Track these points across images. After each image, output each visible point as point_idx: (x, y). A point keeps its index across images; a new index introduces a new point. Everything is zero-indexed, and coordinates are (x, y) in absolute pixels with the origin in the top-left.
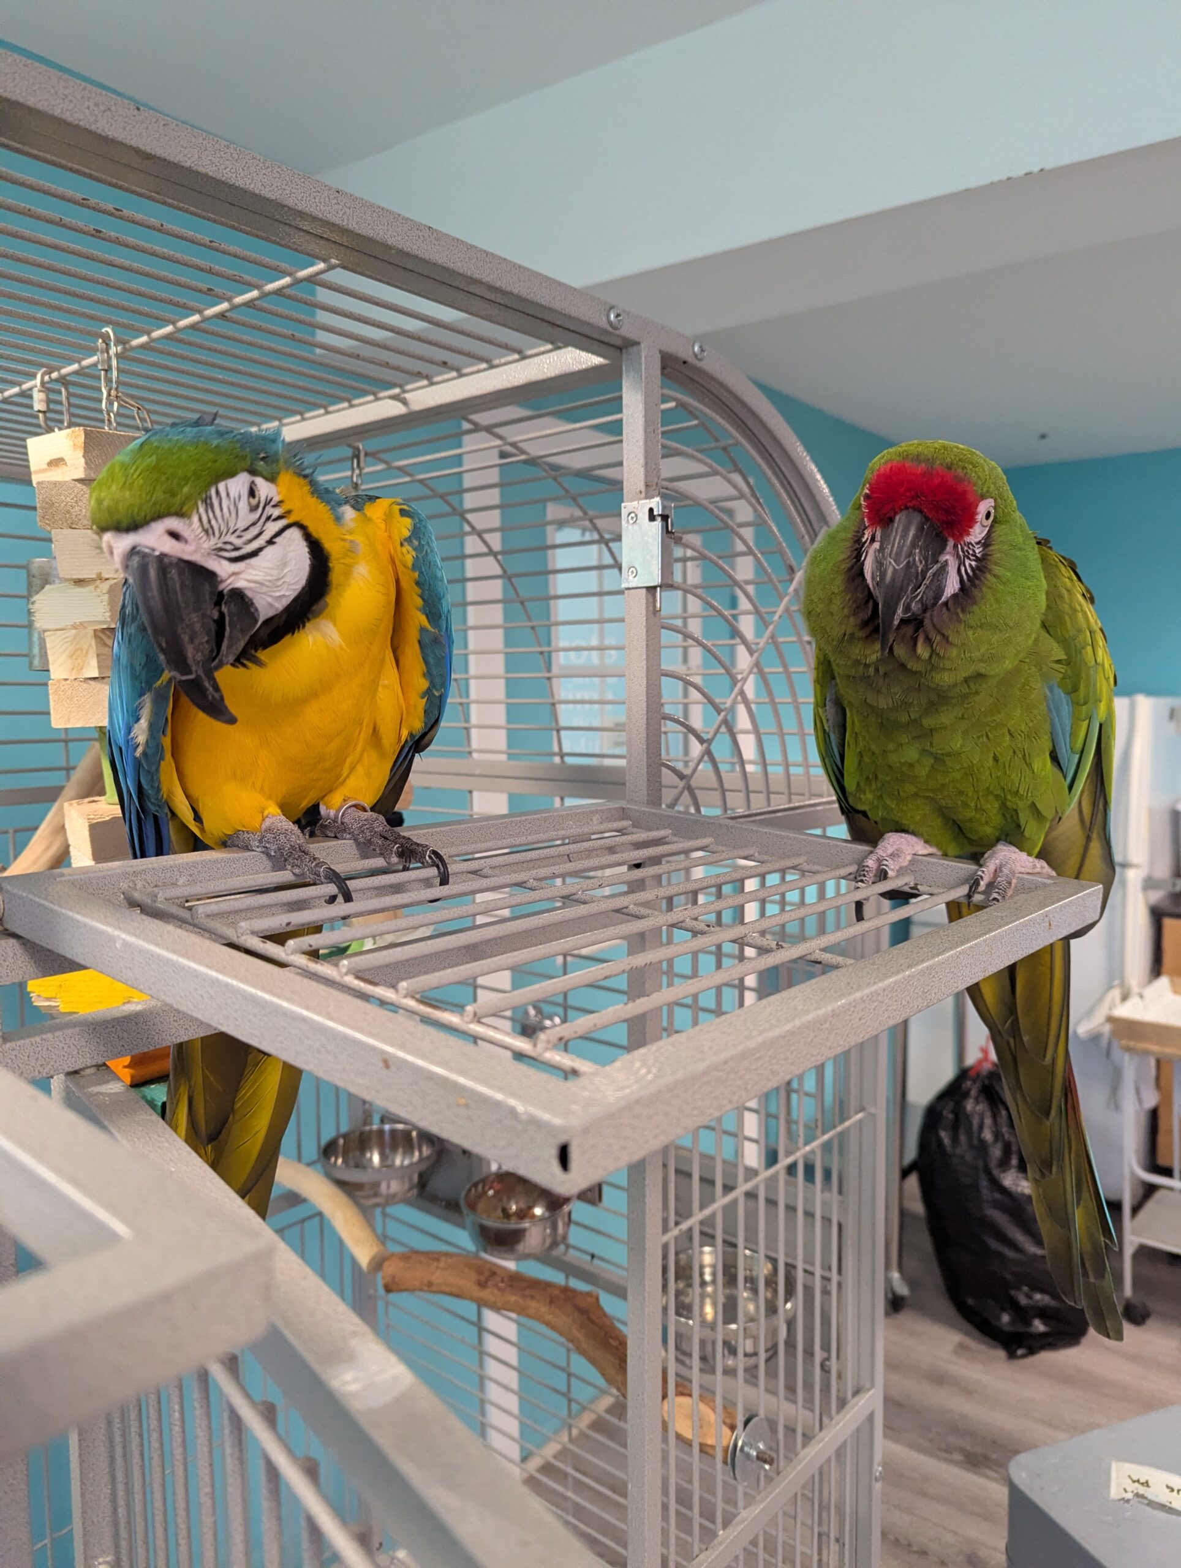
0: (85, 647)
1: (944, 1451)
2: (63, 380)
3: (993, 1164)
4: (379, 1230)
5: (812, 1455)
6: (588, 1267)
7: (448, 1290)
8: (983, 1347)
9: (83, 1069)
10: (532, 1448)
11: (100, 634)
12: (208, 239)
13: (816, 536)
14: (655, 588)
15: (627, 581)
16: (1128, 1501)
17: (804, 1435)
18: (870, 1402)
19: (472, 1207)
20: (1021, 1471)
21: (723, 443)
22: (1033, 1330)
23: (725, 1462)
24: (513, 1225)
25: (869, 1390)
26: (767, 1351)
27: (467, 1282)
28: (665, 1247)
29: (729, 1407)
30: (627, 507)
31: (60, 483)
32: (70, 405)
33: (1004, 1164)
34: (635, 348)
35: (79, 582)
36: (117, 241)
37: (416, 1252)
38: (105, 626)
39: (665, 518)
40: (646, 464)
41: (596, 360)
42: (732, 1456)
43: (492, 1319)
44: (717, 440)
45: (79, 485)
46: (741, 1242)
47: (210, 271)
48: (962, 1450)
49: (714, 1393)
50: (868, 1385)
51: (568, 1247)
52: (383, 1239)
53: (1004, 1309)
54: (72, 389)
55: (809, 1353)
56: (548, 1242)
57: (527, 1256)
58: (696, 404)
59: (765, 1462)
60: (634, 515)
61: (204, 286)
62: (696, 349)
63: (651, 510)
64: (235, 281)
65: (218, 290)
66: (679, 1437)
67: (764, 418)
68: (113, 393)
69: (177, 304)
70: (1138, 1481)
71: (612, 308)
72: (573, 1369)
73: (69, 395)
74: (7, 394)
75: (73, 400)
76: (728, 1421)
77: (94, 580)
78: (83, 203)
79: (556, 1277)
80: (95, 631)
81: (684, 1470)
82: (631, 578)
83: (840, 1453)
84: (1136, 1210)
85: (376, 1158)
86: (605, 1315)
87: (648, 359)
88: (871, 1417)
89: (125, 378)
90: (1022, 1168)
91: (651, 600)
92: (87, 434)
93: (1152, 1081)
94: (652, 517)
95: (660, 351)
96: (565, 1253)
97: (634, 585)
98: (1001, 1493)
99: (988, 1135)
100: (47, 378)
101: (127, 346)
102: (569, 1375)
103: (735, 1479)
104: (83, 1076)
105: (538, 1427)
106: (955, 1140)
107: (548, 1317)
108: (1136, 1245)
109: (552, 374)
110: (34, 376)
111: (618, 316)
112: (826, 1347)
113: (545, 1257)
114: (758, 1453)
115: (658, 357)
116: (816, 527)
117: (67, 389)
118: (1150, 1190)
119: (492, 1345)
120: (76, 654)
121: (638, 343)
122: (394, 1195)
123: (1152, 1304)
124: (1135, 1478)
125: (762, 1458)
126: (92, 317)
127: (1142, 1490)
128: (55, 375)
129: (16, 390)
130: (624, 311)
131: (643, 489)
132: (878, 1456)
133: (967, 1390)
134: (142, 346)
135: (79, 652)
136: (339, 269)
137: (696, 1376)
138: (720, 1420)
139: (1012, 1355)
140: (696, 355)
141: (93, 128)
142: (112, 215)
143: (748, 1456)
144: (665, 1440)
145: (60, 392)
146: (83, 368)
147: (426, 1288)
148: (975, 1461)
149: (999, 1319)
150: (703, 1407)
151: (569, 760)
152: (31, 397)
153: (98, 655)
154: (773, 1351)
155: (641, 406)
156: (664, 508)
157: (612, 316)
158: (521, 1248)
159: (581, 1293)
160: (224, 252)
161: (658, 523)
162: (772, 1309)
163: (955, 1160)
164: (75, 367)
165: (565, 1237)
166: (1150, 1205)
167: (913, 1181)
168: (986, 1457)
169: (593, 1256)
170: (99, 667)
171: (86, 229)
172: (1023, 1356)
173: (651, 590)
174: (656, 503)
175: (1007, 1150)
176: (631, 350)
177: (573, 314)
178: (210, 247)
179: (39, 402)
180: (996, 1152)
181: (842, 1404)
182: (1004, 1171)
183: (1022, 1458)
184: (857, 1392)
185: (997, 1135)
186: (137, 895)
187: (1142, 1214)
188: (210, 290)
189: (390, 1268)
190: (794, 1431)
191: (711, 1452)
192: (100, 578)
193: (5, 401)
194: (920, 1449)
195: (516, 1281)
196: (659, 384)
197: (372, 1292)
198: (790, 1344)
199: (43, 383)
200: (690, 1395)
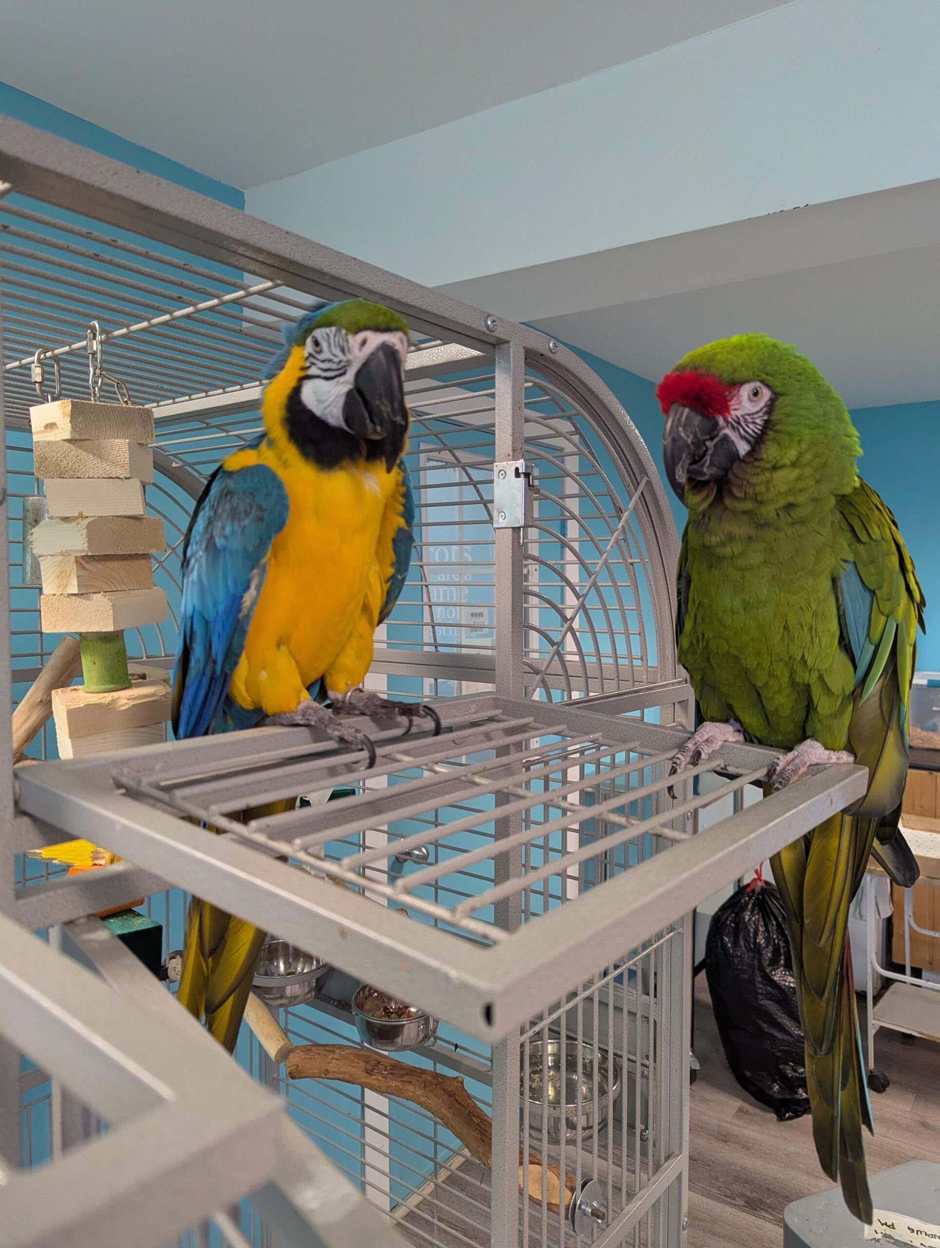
0: (69, 571)
1: (729, 1198)
2: (57, 359)
3: (766, 964)
4: (283, 1026)
5: (635, 1209)
6: (453, 1056)
7: (341, 1076)
8: (758, 1111)
9: (77, 919)
10: (400, 1201)
11: (82, 561)
12: (183, 263)
13: (638, 484)
14: (519, 528)
15: (498, 522)
16: (878, 1240)
17: (627, 1193)
18: (680, 1165)
19: (360, 1006)
20: (794, 1215)
21: (568, 414)
22: (798, 1096)
23: (567, 1218)
24: (393, 1022)
25: (678, 1155)
26: (599, 1124)
27: (357, 1071)
28: (522, 1046)
29: (570, 1175)
30: (498, 465)
31: (52, 442)
32: (60, 375)
33: (774, 962)
34: (506, 345)
35: (66, 519)
36: (110, 263)
37: (317, 1045)
38: (84, 554)
39: (527, 475)
40: (513, 433)
41: (476, 353)
42: (572, 1211)
43: (371, 1097)
44: (563, 411)
45: (67, 444)
46: (580, 1037)
47: (181, 285)
48: (742, 1196)
49: (558, 1161)
50: (677, 1152)
51: (436, 1038)
52: (286, 1032)
53: (774, 1081)
54: (62, 364)
55: (631, 1126)
56: (421, 1035)
57: (405, 1048)
58: (550, 386)
59: (598, 1217)
60: (503, 473)
61: (175, 295)
62: (551, 345)
63: (517, 469)
64: (201, 292)
65: (185, 298)
66: (531, 1198)
67: (601, 397)
68: (98, 371)
69: (153, 307)
70: (886, 1224)
71: (489, 316)
72: (439, 1139)
73: (60, 368)
74: (8, 366)
75: (62, 372)
76: (569, 1184)
77: (76, 518)
78: (88, 236)
79: (426, 1064)
80: (76, 557)
81: (535, 1223)
82: (501, 520)
83: (655, 1207)
84: (877, 998)
85: (282, 966)
86: (469, 1096)
87: (515, 353)
88: (679, 1178)
89: (106, 357)
90: (788, 966)
91: (516, 537)
92: (73, 404)
93: (888, 896)
94: (517, 474)
95: (524, 348)
96: (435, 1042)
97: (503, 526)
98: (778, 1233)
99: (761, 940)
100: (42, 356)
101: (110, 335)
102: (436, 1143)
103: (575, 1231)
104: (77, 925)
105: (403, 1183)
106: (736, 944)
107: (422, 1099)
108: (878, 1027)
109: (441, 362)
110: (33, 355)
111: (494, 321)
112: (645, 1122)
113: (421, 1049)
114: (592, 1210)
115: (522, 351)
116: (639, 478)
117: (58, 364)
118: (887, 983)
119: (371, 1117)
120: (62, 576)
121: (508, 342)
122: (296, 997)
123: (890, 1076)
124: (883, 1222)
125: (595, 1214)
126: (84, 315)
127: (889, 1231)
128: (49, 354)
129: (17, 364)
130: (498, 318)
131: (511, 453)
132: (685, 1209)
133: (746, 1147)
134: (123, 336)
135: (63, 574)
136: (283, 287)
137: (545, 1146)
138: (563, 1184)
139: (781, 1118)
140: (550, 350)
141: (104, 187)
142: (109, 244)
143: (584, 1213)
144: (521, 1201)
145: (53, 367)
146: (73, 350)
147: (323, 1076)
148: (753, 1205)
149: (771, 1089)
150: (550, 1175)
151: (441, 649)
152: (30, 369)
153: (78, 577)
154: (603, 1124)
155: (510, 390)
156: (527, 466)
157: (489, 322)
158: (399, 1040)
159: (449, 1078)
160: (194, 272)
161: (522, 479)
162: (603, 1092)
163: (736, 961)
164: (66, 349)
165: (434, 1031)
166: (888, 995)
167: (703, 975)
168: (762, 1202)
169: (456, 1046)
170: (78, 586)
171: (87, 253)
172: (790, 1118)
173: (516, 530)
174: (520, 464)
175: (776, 953)
176: (502, 346)
177: (461, 322)
178: (184, 269)
179: (37, 374)
180: (768, 954)
181: (657, 1167)
182: (775, 970)
183: (793, 1205)
184: (668, 1158)
185: (768, 940)
186: (125, 780)
187: (882, 1002)
188: (180, 298)
189: (295, 1059)
190: (620, 1189)
191: (555, 1209)
192: (81, 516)
193: (8, 371)
194: (710, 1196)
195: (397, 1069)
196: (523, 371)
197: (275, 1075)
198: (618, 1120)
199: (39, 360)
200: (539, 1164)
